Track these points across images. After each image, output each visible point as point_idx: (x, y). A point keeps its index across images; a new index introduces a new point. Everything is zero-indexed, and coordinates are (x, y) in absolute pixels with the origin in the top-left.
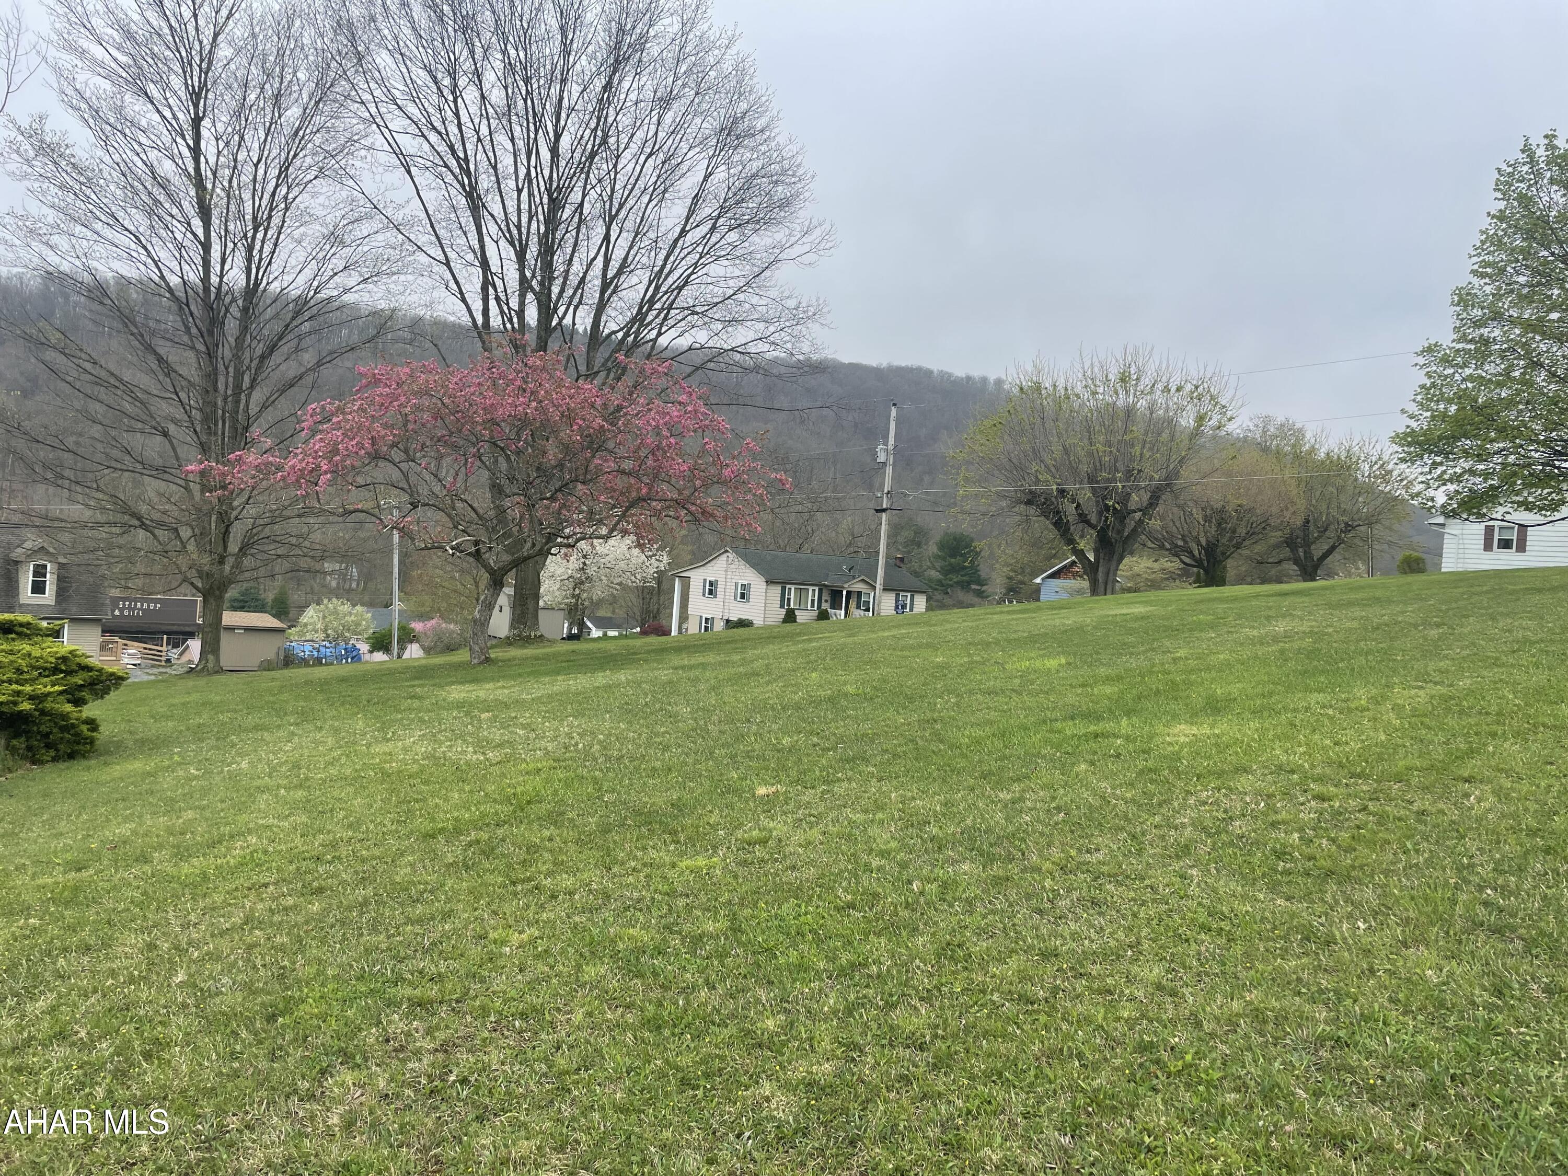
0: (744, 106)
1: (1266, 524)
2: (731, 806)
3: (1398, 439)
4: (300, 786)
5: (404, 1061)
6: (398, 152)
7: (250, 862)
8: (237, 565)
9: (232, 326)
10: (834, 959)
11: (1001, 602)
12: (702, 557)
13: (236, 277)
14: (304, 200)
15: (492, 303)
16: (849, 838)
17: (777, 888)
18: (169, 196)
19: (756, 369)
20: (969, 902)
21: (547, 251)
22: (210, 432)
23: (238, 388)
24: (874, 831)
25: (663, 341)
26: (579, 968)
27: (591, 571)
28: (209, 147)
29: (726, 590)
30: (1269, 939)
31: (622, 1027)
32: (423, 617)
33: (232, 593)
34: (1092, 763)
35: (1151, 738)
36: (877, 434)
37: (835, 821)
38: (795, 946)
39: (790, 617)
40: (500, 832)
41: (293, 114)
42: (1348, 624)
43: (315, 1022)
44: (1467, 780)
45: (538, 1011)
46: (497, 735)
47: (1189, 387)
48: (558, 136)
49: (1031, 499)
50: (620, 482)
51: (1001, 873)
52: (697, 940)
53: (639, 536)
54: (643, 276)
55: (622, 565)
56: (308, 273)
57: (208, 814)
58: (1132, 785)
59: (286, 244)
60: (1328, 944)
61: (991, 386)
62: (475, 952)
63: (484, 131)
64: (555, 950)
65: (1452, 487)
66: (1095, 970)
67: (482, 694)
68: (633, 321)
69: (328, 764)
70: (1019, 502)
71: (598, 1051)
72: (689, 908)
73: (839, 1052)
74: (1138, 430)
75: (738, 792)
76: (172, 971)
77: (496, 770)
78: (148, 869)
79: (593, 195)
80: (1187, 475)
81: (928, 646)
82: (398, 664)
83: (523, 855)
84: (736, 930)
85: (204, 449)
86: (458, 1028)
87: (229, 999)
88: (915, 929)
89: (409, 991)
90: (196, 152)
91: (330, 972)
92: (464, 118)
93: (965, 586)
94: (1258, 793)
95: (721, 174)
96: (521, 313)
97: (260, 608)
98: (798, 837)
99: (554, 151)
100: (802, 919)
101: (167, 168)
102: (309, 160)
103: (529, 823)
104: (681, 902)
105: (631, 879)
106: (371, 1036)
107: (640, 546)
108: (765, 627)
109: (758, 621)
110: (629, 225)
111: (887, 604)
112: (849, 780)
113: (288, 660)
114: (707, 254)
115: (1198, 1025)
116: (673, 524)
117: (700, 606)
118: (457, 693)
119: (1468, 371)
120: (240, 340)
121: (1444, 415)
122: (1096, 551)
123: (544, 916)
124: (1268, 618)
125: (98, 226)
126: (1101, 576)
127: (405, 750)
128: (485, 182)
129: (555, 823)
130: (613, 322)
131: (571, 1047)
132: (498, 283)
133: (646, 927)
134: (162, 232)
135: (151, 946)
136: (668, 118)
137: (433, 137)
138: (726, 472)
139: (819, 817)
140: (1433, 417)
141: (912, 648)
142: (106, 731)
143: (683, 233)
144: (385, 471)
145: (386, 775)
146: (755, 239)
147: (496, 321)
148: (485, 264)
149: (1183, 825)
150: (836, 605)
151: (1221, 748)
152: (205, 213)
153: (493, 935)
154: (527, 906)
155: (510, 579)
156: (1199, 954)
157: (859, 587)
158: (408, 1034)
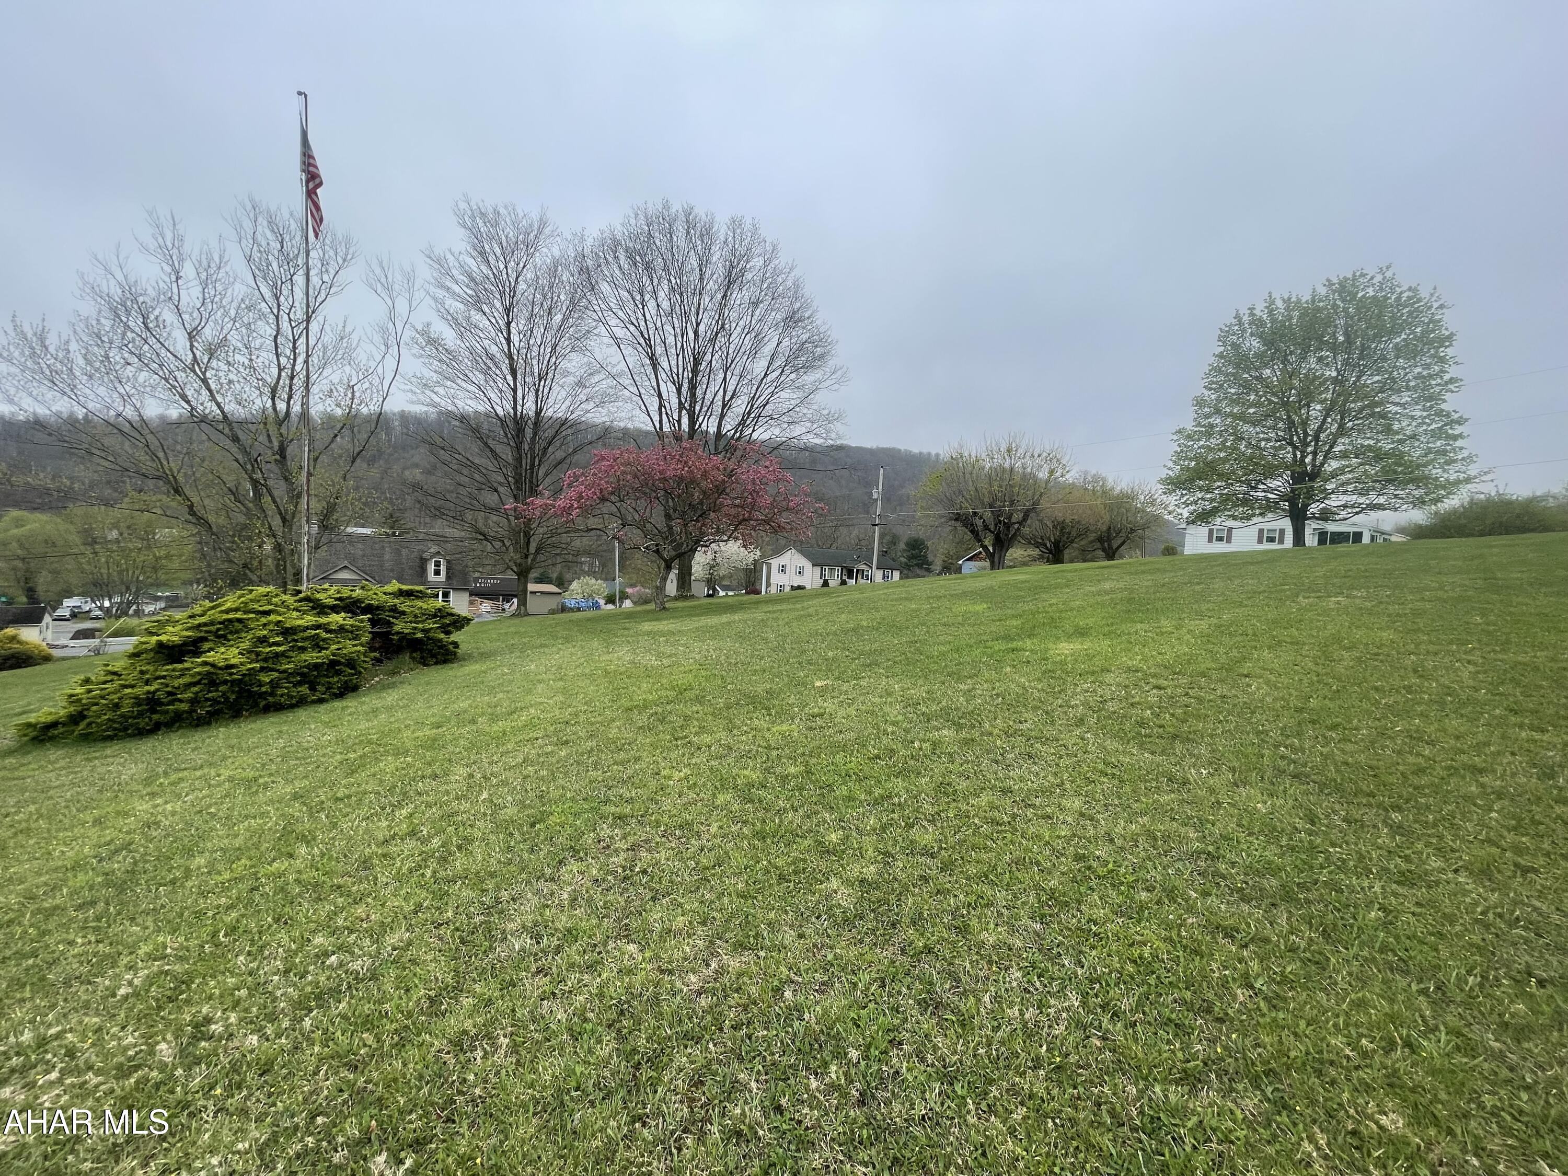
0: (798, 305)
1: (1087, 530)
2: (800, 693)
3: (1162, 481)
4: (561, 679)
5: (609, 856)
6: (614, 338)
7: (530, 725)
8: (534, 560)
9: (529, 433)
10: (870, 793)
11: (940, 574)
12: (778, 552)
13: (529, 408)
14: (564, 364)
15: (664, 416)
16: (872, 713)
17: (832, 745)
18: (495, 364)
19: (806, 449)
20: (951, 755)
21: (693, 387)
22: (518, 489)
23: (532, 466)
24: (887, 709)
25: (755, 436)
26: (714, 795)
27: (719, 560)
28: (515, 338)
29: (791, 570)
30: (1146, 781)
31: (742, 836)
32: (632, 586)
33: (533, 574)
34: (1014, 666)
35: (1046, 651)
36: (870, 484)
37: (863, 703)
38: (845, 783)
39: (826, 584)
40: (668, 707)
41: (558, 318)
42: (1146, 583)
43: (558, 828)
44: (1246, 676)
45: (689, 824)
46: (668, 650)
47: (1045, 454)
48: (698, 324)
49: (958, 518)
50: (733, 511)
51: (969, 736)
52: (785, 778)
53: (744, 540)
54: (745, 399)
55: (735, 557)
56: (567, 403)
57: (510, 695)
58: (1039, 680)
59: (556, 388)
60: (1184, 784)
61: (933, 458)
62: (653, 785)
63: (659, 324)
64: (700, 783)
65: (1192, 508)
66: (1038, 802)
67: (661, 627)
68: (739, 424)
69: (577, 667)
70: (951, 519)
71: (726, 853)
72: (779, 757)
73: (879, 858)
74: (1017, 478)
75: (804, 684)
76: (480, 792)
77: (667, 671)
78: (474, 728)
79: (717, 356)
80: (1044, 504)
81: (906, 599)
82: (620, 610)
83: (681, 722)
84: (808, 772)
85: (516, 498)
86: (641, 834)
87: (509, 811)
88: (919, 773)
89: (613, 809)
90: (508, 340)
91: (568, 795)
92: (648, 317)
93: (920, 566)
94: (1119, 685)
95: (786, 342)
96: (679, 422)
97: (549, 582)
98: (842, 712)
99: (696, 333)
100: (849, 765)
101: (494, 349)
102: (567, 343)
103: (686, 702)
104: (774, 753)
105: (744, 738)
106: (589, 838)
107: (745, 546)
108: (812, 589)
109: (808, 587)
110: (737, 372)
111: (878, 575)
112: (869, 677)
113: (564, 609)
114: (779, 387)
115: (1112, 841)
116: (763, 534)
117: (777, 579)
118: (647, 626)
119: (1201, 443)
120: (533, 439)
121: (1188, 469)
122: (994, 546)
123: (694, 761)
124: (1099, 581)
125: (459, 381)
126: (996, 559)
127: (619, 659)
128: (659, 350)
129: (700, 703)
130: (728, 426)
131: (710, 850)
132: (667, 405)
133: (754, 769)
134: (492, 383)
135: (471, 776)
136: (757, 313)
137: (632, 328)
138: (791, 504)
139: (853, 699)
140: (1182, 469)
141: (896, 600)
142: (463, 649)
143: (766, 375)
144: (607, 507)
145: (607, 673)
146: (805, 377)
147: (666, 428)
148: (660, 396)
149: (1077, 705)
150: (851, 577)
151: (1090, 657)
152: (514, 373)
153: (663, 773)
154: (684, 755)
155: (676, 564)
156: (1103, 790)
157: (863, 567)
158: (611, 837)
